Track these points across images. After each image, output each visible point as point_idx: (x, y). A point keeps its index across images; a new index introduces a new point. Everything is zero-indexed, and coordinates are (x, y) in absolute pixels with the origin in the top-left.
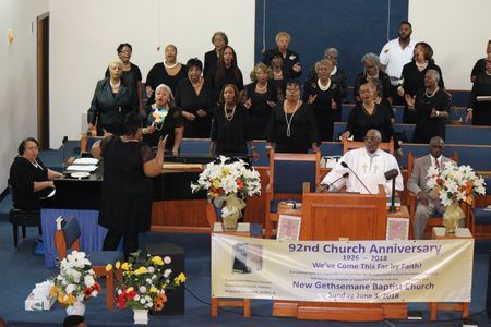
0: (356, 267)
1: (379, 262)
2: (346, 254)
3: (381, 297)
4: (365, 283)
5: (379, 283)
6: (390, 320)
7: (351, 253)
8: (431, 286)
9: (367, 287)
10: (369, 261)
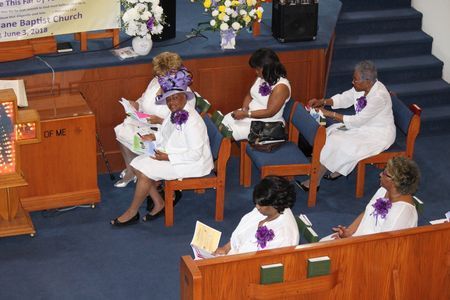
3: (29, 33)
4: (11, 21)
5: (26, 19)
6: (40, 55)
8: (80, 15)
9: (14, 24)
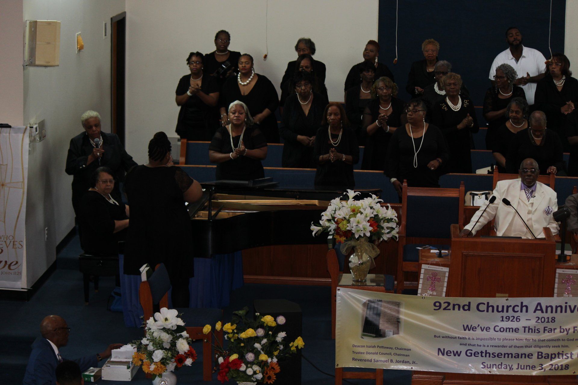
0: (516, 330)
1: (545, 324)
2: (505, 314)
7: (511, 313)
9: (530, 356)
10: (532, 323)
